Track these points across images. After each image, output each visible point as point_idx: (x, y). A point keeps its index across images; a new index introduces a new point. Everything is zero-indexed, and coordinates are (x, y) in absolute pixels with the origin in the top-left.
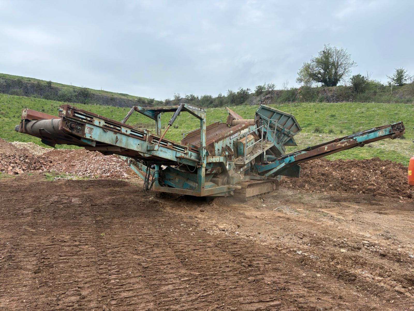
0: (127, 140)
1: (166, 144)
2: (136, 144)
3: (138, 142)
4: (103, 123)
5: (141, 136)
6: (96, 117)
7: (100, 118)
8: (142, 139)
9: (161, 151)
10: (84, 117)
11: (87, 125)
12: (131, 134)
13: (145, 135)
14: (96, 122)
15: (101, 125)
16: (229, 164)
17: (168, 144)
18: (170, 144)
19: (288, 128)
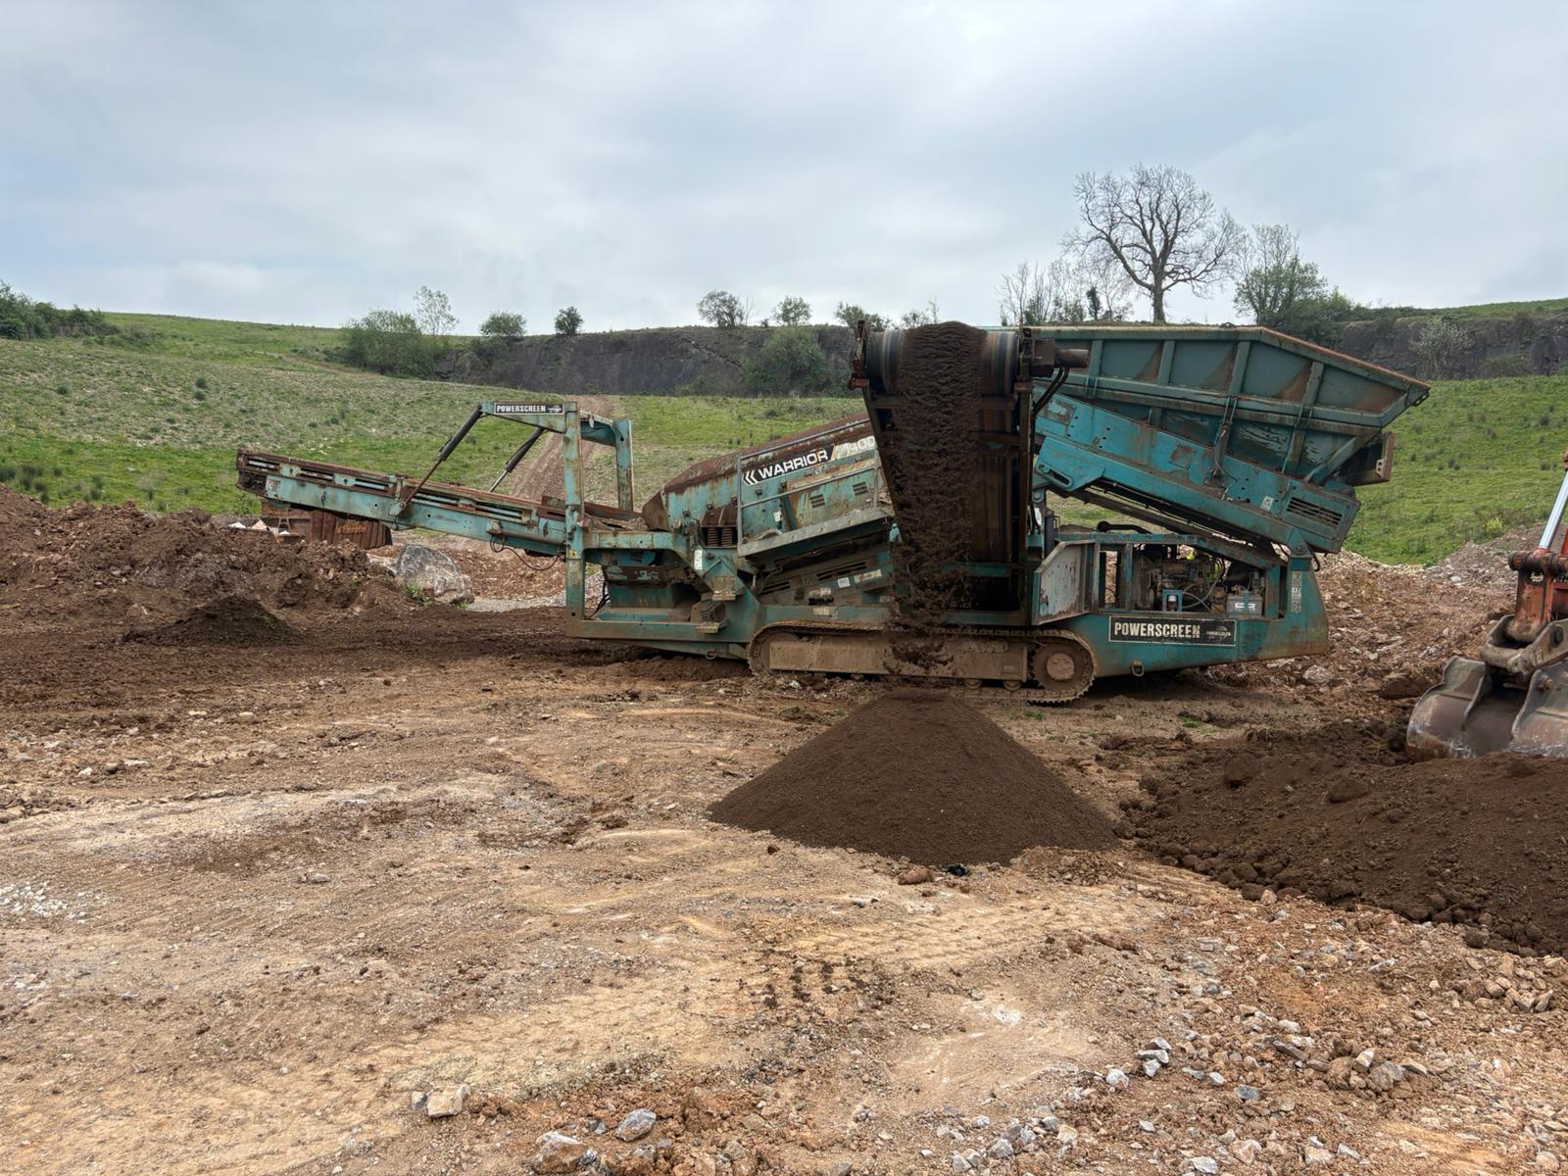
0: (349, 497)
1: (454, 502)
2: (369, 505)
3: (376, 500)
4: (297, 470)
5: (382, 488)
6: (285, 461)
7: (293, 463)
8: (383, 493)
9: (440, 517)
10: (264, 465)
11: (269, 477)
12: (356, 485)
13: (391, 486)
14: (285, 470)
15: (294, 474)
16: (709, 558)
17: (462, 501)
18: (468, 502)
19: (1287, 392)
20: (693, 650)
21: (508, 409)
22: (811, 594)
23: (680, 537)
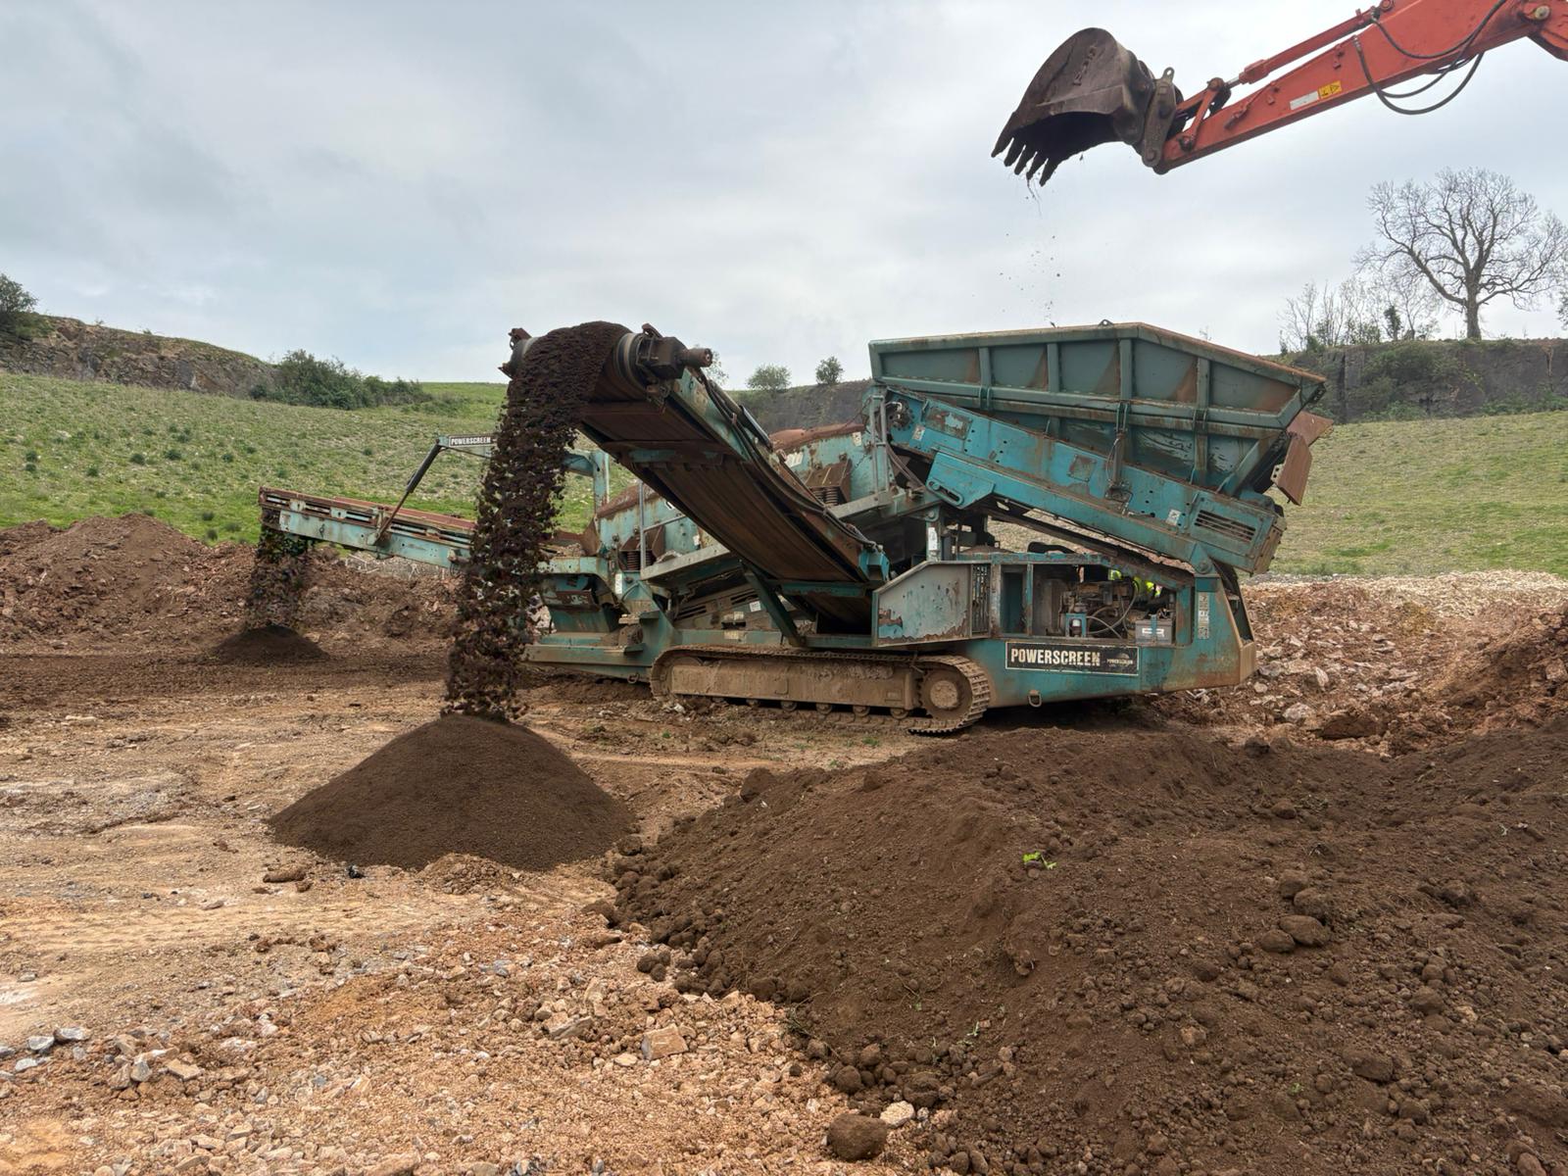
0: (341, 529)
1: (423, 532)
2: (357, 535)
3: (362, 531)
4: (303, 505)
5: (367, 519)
7: (300, 498)
8: (367, 525)
9: (411, 546)
10: (278, 501)
11: (283, 512)
12: (347, 518)
13: (374, 517)
14: (294, 505)
15: (301, 509)
16: (628, 582)
17: (429, 531)
18: (434, 532)
19: (1181, 394)
20: (618, 674)
21: (460, 441)
22: (726, 618)
23: (603, 560)
